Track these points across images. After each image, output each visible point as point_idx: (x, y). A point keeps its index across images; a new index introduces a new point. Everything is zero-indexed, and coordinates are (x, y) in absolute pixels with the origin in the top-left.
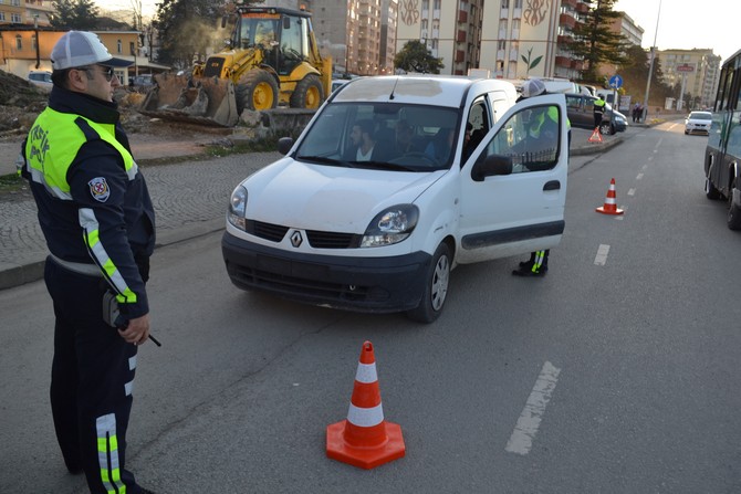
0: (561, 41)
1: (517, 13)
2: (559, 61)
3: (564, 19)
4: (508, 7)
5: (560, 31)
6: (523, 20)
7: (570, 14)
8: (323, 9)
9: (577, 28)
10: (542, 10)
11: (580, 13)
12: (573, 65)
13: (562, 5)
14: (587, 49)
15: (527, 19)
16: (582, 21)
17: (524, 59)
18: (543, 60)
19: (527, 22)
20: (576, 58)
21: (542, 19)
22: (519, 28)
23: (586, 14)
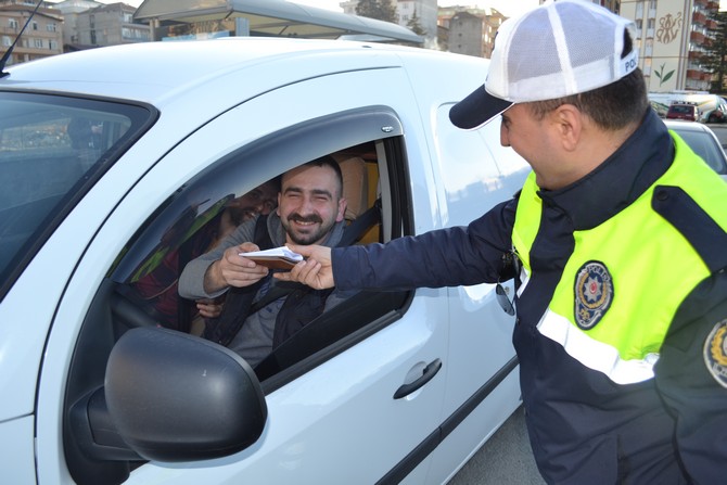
0: (692, 55)
1: (650, 33)
2: (690, 74)
3: (694, 36)
4: (641, 27)
5: (691, 47)
6: (656, 39)
7: (699, 30)
8: (460, 35)
9: (706, 44)
10: (674, 29)
11: (709, 29)
12: (702, 77)
13: (693, 24)
14: (717, 63)
15: (660, 38)
16: (712, 37)
17: (657, 73)
18: (675, 75)
19: (660, 40)
20: (706, 70)
21: (674, 37)
22: (652, 46)
23: (714, 30)
